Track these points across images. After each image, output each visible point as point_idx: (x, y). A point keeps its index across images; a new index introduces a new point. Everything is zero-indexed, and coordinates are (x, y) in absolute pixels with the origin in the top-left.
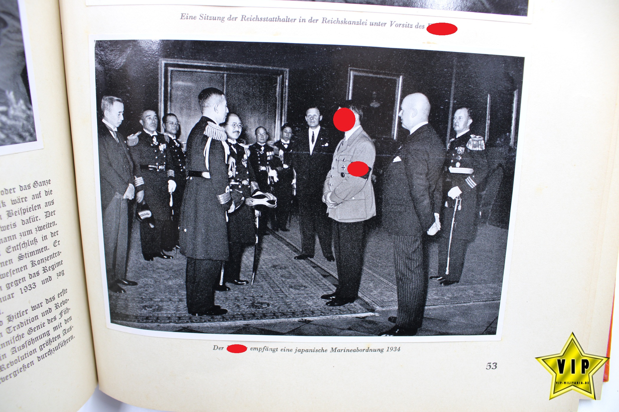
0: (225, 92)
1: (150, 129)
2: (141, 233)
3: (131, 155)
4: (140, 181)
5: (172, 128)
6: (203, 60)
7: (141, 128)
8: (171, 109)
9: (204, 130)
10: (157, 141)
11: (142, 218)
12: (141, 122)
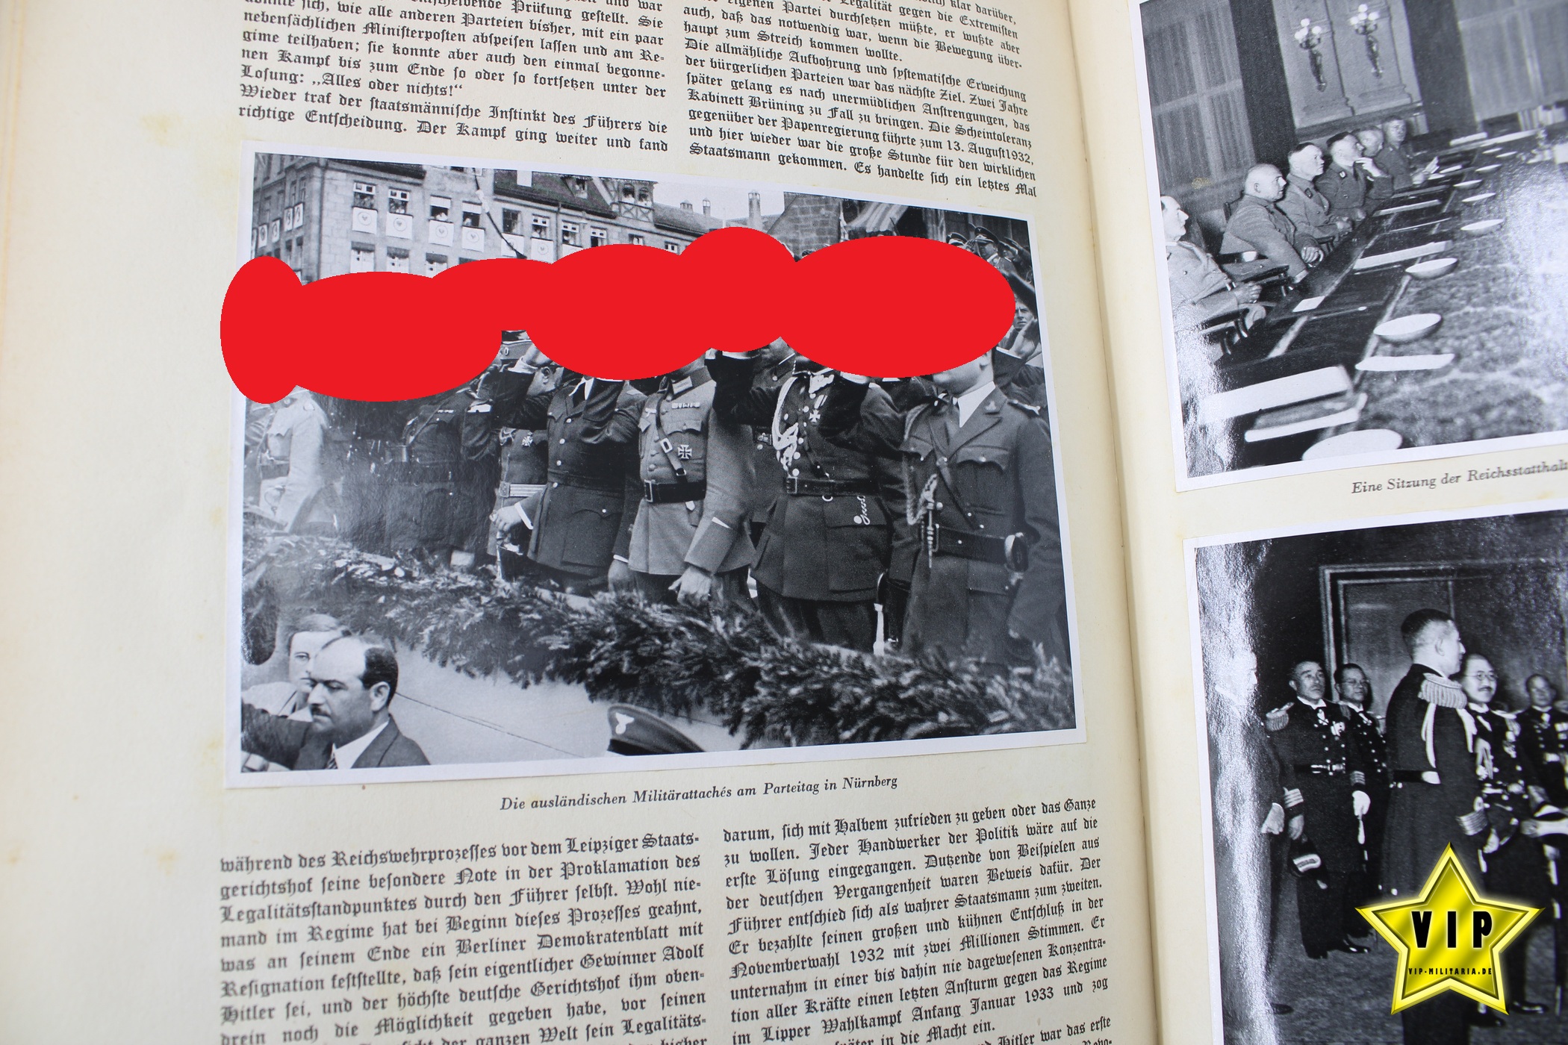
0: (1453, 614)
1: (1312, 698)
2: (1300, 901)
3: (1274, 747)
4: (1294, 797)
5: (1352, 690)
6: (1404, 560)
7: (1292, 695)
8: (1349, 657)
9: (1419, 689)
10: (1326, 717)
11: (1301, 869)
12: (1292, 684)
